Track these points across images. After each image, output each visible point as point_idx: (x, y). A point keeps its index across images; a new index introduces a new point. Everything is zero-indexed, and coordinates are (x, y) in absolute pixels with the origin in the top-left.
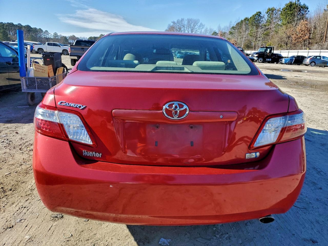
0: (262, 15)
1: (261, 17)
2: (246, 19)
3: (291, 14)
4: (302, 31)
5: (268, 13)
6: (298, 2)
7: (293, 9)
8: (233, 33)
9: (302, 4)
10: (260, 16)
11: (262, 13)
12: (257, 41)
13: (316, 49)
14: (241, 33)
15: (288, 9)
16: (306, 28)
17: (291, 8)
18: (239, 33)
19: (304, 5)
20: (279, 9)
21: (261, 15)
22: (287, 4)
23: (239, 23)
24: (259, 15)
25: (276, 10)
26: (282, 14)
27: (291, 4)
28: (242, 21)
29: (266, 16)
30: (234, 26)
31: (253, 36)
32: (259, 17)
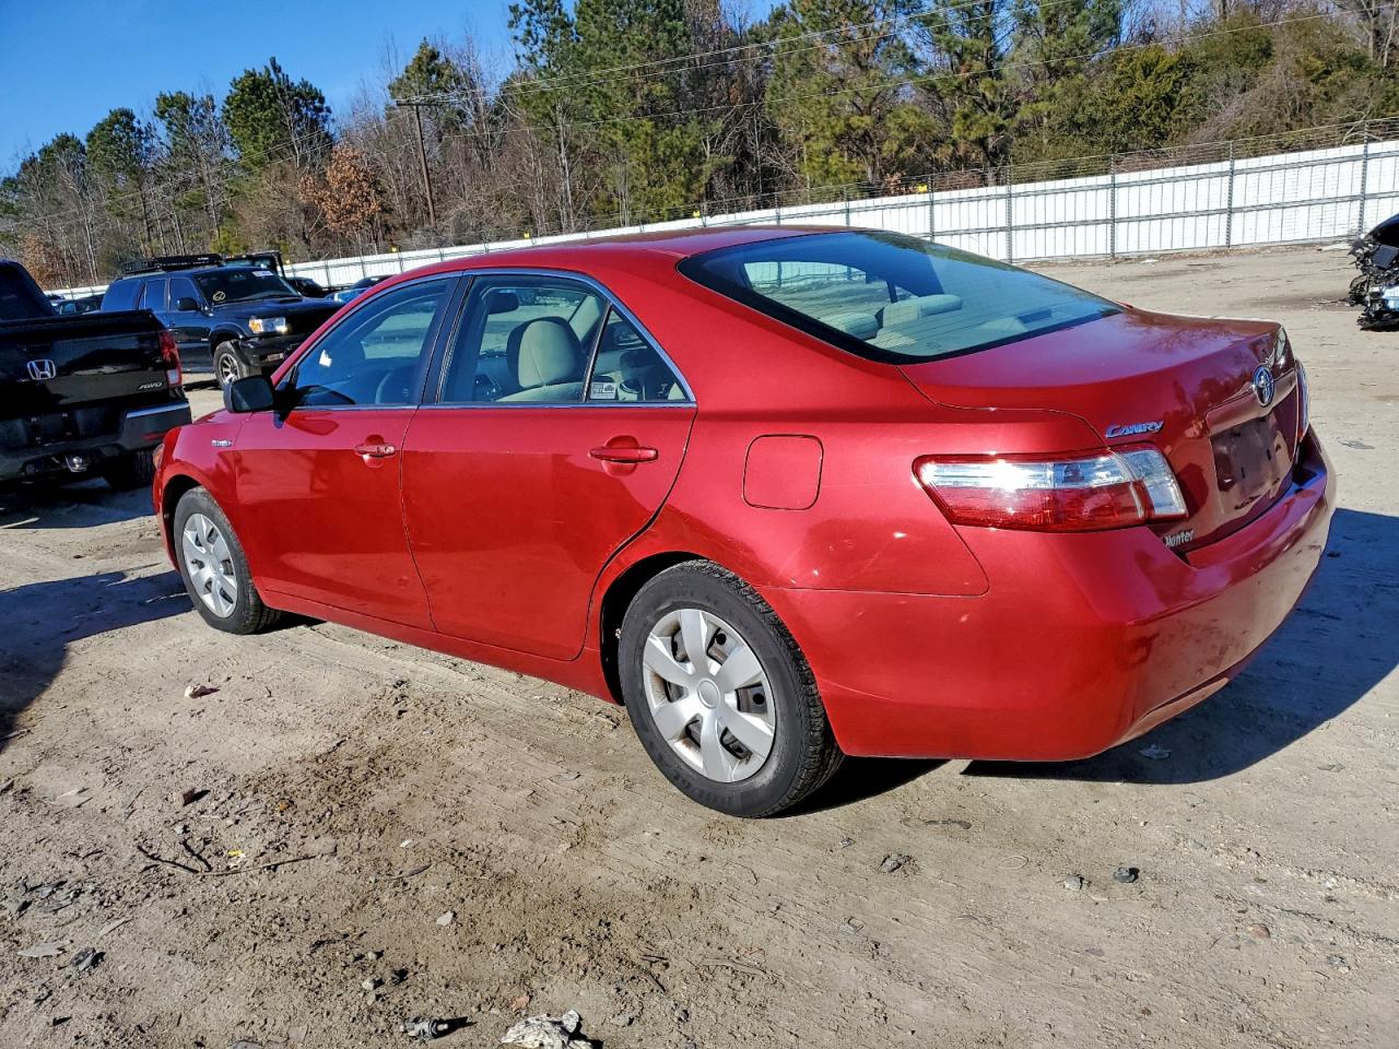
0: (139, 123)
1: (140, 132)
2: (64, 142)
3: (271, 121)
4: (350, 186)
5: (166, 115)
6: (278, 76)
7: (271, 101)
8: (20, 210)
9: (295, 80)
10: (133, 129)
11: (138, 117)
12: (158, 236)
13: (421, 247)
14: (60, 204)
15: (252, 102)
16: (362, 174)
17: (259, 97)
18: (53, 207)
19: (305, 84)
20: (205, 99)
21: (135, 125)
22: (238, 79)
23: (33, 160)
24: (128, 124)
25: (195, 106)
26: (233, 121)
27: (254, 81)
28: (46, 151)
29: (161, 128)
30: (13, 174)
31: (132, 217)
32: (128, 134)
